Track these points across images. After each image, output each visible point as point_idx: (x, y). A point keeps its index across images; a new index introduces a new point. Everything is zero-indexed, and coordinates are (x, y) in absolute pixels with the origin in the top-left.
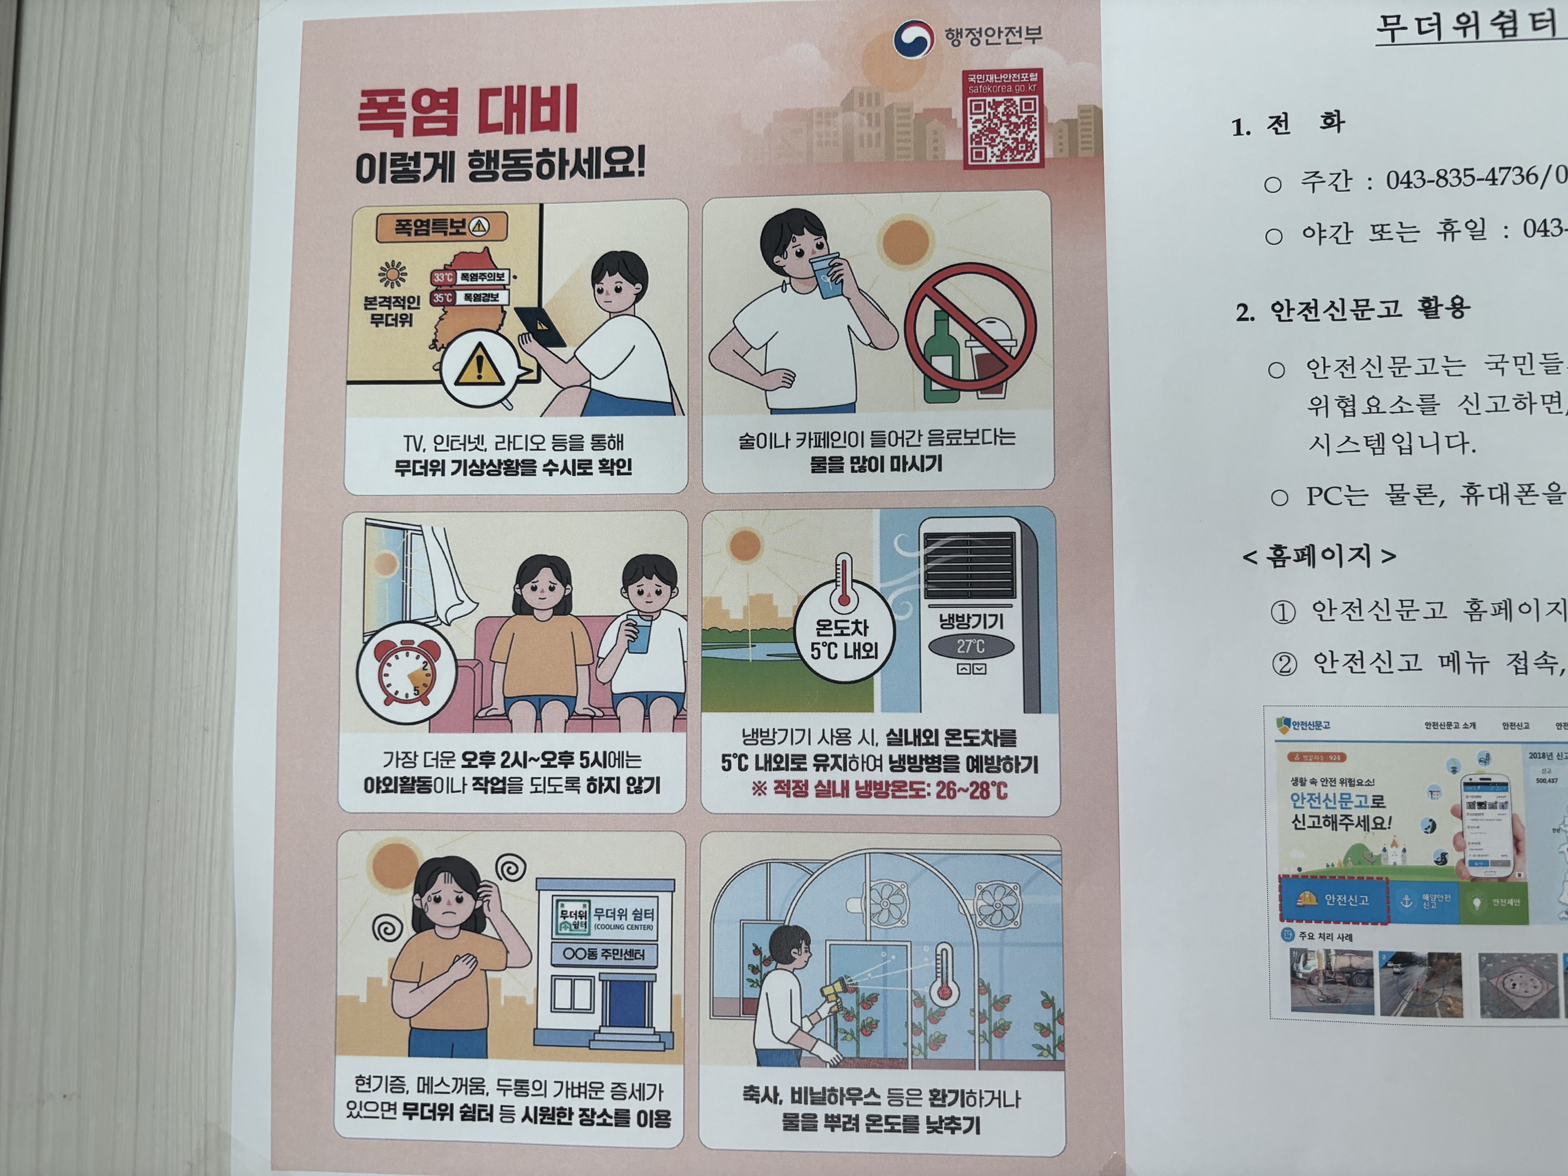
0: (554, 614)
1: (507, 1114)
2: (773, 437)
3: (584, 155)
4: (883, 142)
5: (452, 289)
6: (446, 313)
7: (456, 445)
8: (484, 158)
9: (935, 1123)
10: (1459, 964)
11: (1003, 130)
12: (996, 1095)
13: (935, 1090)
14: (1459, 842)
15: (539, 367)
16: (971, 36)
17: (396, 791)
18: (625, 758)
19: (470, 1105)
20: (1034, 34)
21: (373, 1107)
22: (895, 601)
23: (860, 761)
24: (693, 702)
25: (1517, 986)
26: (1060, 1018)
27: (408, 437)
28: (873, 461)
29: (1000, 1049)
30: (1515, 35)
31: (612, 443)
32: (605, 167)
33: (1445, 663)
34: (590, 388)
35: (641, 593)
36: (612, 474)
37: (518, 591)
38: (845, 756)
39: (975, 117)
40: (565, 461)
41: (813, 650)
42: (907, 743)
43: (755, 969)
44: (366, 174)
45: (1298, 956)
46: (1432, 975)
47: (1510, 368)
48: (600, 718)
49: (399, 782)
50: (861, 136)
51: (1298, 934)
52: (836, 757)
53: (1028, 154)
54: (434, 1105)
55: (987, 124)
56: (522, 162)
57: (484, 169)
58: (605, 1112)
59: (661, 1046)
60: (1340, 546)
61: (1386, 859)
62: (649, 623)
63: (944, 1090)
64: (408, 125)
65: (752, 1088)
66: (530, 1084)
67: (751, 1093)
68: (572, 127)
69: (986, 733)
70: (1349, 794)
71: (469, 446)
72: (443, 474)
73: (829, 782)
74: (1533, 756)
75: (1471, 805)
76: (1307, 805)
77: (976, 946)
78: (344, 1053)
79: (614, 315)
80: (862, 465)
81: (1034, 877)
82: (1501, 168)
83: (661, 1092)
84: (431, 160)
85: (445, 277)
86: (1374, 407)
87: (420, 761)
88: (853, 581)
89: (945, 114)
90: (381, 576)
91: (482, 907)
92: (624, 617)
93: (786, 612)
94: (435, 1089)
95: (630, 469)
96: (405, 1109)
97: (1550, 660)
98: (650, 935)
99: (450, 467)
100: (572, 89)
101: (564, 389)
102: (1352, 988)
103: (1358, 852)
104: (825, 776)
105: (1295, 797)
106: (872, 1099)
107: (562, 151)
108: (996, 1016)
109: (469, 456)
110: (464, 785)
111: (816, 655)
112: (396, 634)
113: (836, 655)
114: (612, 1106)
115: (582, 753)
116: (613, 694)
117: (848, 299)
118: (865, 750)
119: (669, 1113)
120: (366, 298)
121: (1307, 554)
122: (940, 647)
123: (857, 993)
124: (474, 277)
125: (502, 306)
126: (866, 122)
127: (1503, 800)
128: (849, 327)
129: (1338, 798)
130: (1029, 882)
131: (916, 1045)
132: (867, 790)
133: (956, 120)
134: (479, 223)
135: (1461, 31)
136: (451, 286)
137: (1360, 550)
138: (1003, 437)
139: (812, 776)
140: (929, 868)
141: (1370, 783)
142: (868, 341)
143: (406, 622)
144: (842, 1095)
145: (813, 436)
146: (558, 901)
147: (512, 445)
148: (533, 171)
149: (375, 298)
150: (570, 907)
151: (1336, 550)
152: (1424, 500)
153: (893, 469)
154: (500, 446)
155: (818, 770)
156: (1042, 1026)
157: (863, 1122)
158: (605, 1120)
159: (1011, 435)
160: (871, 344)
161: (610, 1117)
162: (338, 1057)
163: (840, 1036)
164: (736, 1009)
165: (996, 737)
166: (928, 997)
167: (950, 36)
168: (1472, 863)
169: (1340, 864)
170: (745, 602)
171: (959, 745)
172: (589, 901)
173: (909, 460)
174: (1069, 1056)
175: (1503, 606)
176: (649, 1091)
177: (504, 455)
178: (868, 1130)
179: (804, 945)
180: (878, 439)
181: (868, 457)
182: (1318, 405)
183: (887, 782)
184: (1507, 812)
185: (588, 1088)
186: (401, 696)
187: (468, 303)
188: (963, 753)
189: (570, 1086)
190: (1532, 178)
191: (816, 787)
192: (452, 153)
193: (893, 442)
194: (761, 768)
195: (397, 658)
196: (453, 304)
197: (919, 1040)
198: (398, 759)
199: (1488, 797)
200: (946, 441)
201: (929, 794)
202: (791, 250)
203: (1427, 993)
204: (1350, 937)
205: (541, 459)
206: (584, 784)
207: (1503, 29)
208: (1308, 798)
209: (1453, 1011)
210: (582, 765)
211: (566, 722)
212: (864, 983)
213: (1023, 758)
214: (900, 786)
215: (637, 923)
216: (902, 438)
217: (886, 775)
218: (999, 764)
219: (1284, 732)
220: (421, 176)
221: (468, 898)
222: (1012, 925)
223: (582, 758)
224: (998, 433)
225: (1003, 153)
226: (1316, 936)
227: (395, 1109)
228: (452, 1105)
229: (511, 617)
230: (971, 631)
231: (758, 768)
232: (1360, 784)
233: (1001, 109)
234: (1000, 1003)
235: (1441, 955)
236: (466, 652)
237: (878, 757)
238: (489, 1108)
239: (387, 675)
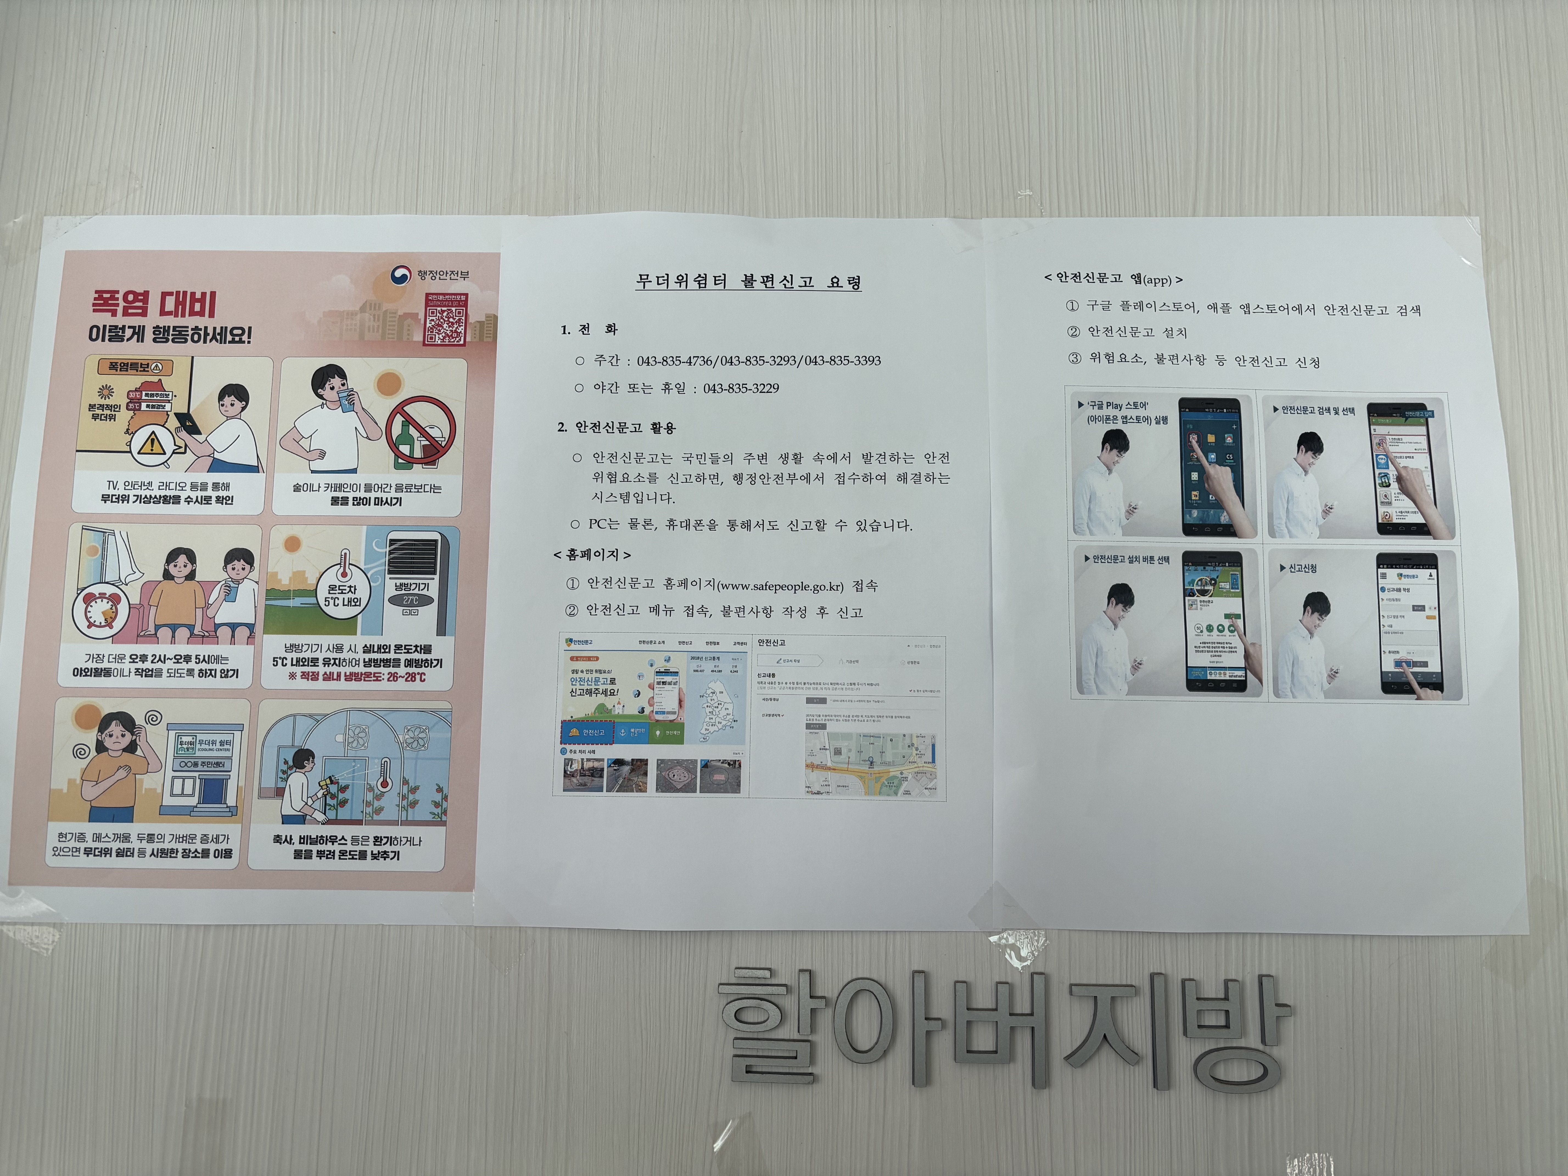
0: (185, 580)
1: (142, 853)
2: (312, 485)
3: (218, 331)
4: (380, 331)
5: (139, 401)
6: (135, 414)
7: (136, 487)
8: (162, 330)
9: (376, 854)
10: (647, 764)
11: (445, 325)
12: (409, 839)
13: (376, 837)
14: (651, 702)
15: (186, 445)
16: (431, 275)
17: (91, 676)
18: (220, 659)
19: (122, 848)
20: (465, 275)
21: (68, 850)
22: (372, 575)
23: (348, 661)
24: (259, 629)
25: (676, 776)
26: (445, 798)
27: (110, 482)
28: (365, 500)
29: (413, 815)
30: (705, 287)
31: (223, 487)
32: (229, 338)
33: (652, 610)
34: (213, 457)
35: (233, 569)
36: (222, 504)
37: (167, 567)
38: (340, 659)
39: (431, 318)
40: (197, 497)
41: (326, 601)
42: (373, 652)
43: (284, 772)
44: (94, 336)
45: (568, 762)
46: (632, 770)
47: (694, 460)
48: (207, 637)
49: (93, 671)
50: (369, 327)
51: (568, 751)
52: (335, 659)
53: (457, 339)
54: (102, 848)
55: (437, 322)
56: (183, 333)
57: (161, 336)
58: (196, 851)
59: (230, 814)
60: (603, 550)
61: (615, 711)
62: (237, 586)
63: (381, 837)
64: (120, 310)
65: (278, 836)
66: (156, 836)
67: (277, 839)
68: (212, 315)
69: (416, 646)
70: (599, 678)
71: (143, 488)
72: (128, 503)
73: (330, 673)
74: (693, 658)
75: (658, 683)
76: (578, 684)
77: (403, 760)
78: (52, 820)
79: (229, 418)
80: (358, 502)
81: (437, 723)
82: (694, 357)
83: (228, 839)
84: (132, 330)
85: (136, 395)
86: (626, 478)
87: (106, 659)
88: (350, 564)
89: (414, 316)
90: (89, 558)
91: (136, 739)
92: (224, 582)
93: (312, 581)
94: (102, 840)
95: (232, 501)
96: (85, 851)
97: (704, 610)
98: (228, 754)
99: (132, 499)
100: (213, 294)
101: (199, 457)
102: (593, 778)
103: (601, 707)
104: (328, 669)
105: (573, 680)
106: (343, 841)
107: (206, 328)
108: (411, 797)
109: (143, 493)
110: (130, 672)
111: (327, 604)
112: (96, 590)
113: (338, 604)
114: (200, 847)
115: (196, 656)
116: (215, 624)
117: (357, 413)
118: (351, 655)
119: (231, 850)
120: (90, 405)
121: (587, 554)
122: (394, 600)
123: (338, 785)
124: (152, 395)
125: (167, 412)
126: (372, 319)
127: (675, 681)
128: (356, 428)
129: (594, 680)
130: (434, 726)
131: (367, 812)
132: (350, 677)
133: (420, 319)
134: (157, 366)
135: (679, 284)
136: (139, 400)
137: (614, 552)
138: (435, 489)
139: (321, 669)
140: (381, 718)
141: (609, 672)
142: (365, 436)
143: (102, 583)
144: (327, 840)
145: (333, 486)
146: (178, 736)
147: (168, 487)
148: (189, 338)
149: (95, 405)
150: (185, 739)
151: (601, 552)
152: (647, 527)
153: (375, 504)
154: (161, 488)
155: (324, 666)
156: (435, 802)
157: (337, 854)
158: (196, 855)
159: (439, 488)
160: (367, 438)
161: (199, 853)
162: (49, 823)
163: (328, 807)
164: (272, 794)
165: (421, 649)
166: (376, 786)
167: (420, 274)
168: (657, 713)
169: (592, 714)
170: (291, 575)
171: (401, 653)
172: (196, 736)
173: (384, 500)
174: (449, 818)
175: (683, 582)
176: (221, 838)
177: (163, 493)
178: (340, 859)
179: (311, 759)
180: (368, 488)
181: (362, 498)
182: (598, 477)
183: (361, 673)
184: (677, 686)
185: (188, 838)
186: (97, 623)
187: (148, 409)
188: (403, 657)
189: (178, 837)
190: (709, 363)
191: (323, 675)
192: (144, 327)
193: (376, 490)
194: (294, 665)
195: (96, 602)
196: (139, 410)
197: (369, 810)
198: (93, 658)
199: (668, 679)
200: (405, 490)
201: (383, 679)
202: (327, 386)
203: (629, 780)
204: (594, 752)
205: (183, 495)
206: (196, 672)
207: (699, 284)
208: (579, 680)
209: (642, 789)
210: (196, 662)
211: (189, 638)
212: (343, 779)
213: (434, 660)
214: (368, 675)
215: (222, 747)
216: (381, 488)
217: (361, 669)
218: (422, 663)
219: (569, 645)
220: (125, 338)
221: (128, 734)
222: (423, 749)
223: (196, 659)
224: (432, 487)
225: (444, 338)
226: (578, 752)
227: (79, 851)
228: (111, 848)
229: (161, 581)
230: (411, 592)
231: (292, 665)
232: (605, 672)
233: (445, 314)
234: (414, 790)
235: (637, 760)
236: (135, 600)
237: (357, 659)
238: (132, 850)
239: (89, 612)
